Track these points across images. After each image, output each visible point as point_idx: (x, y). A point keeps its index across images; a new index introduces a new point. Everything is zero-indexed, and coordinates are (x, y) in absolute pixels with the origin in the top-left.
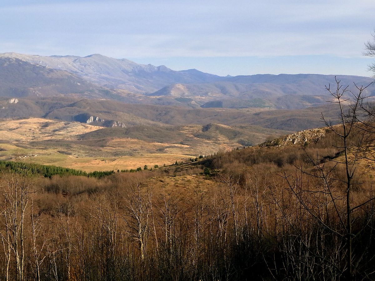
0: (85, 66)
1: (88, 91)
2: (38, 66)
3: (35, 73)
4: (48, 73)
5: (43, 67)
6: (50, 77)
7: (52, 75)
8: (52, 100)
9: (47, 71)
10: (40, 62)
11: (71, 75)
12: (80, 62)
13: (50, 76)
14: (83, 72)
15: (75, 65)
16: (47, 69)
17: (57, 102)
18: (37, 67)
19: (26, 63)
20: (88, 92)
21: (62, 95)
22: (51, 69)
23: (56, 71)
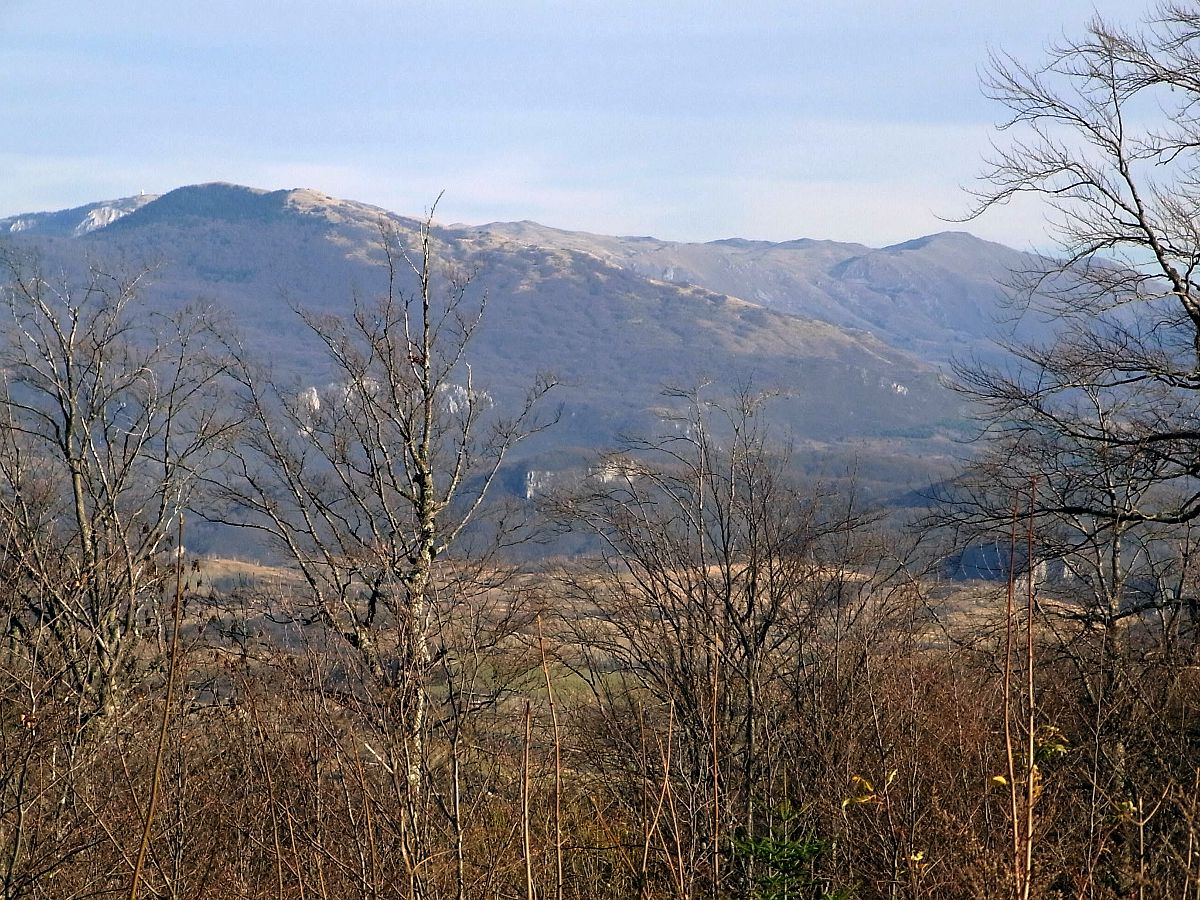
0: (893, 298)
1: (948, 428)
2: (686, 292)
3: (674, 330)
4: (742, 331)
5: (712, 298)
6: (750, 351)
7: (761, 341)
8: (809, 470)
9: (733, 323)
10: (665, 272)
11: (853, 339)
12: (867, 277)
13: (750, 347)
14: (883, 327)
15: (841, 288)
16: (734, 312)
17: (834, 479)
18: (683, 300)
19: (625, 279)
20: (951, 433)
21: (818, 446)
22: (754, 311)
23: (777, 321)
